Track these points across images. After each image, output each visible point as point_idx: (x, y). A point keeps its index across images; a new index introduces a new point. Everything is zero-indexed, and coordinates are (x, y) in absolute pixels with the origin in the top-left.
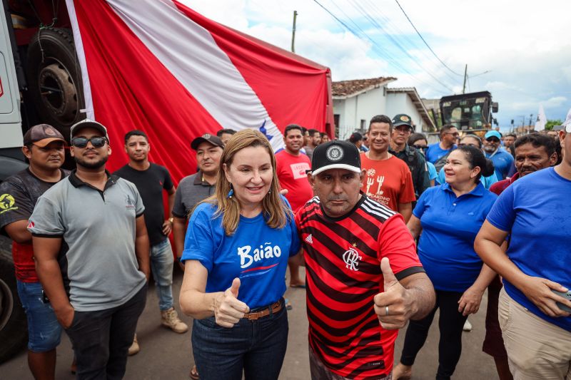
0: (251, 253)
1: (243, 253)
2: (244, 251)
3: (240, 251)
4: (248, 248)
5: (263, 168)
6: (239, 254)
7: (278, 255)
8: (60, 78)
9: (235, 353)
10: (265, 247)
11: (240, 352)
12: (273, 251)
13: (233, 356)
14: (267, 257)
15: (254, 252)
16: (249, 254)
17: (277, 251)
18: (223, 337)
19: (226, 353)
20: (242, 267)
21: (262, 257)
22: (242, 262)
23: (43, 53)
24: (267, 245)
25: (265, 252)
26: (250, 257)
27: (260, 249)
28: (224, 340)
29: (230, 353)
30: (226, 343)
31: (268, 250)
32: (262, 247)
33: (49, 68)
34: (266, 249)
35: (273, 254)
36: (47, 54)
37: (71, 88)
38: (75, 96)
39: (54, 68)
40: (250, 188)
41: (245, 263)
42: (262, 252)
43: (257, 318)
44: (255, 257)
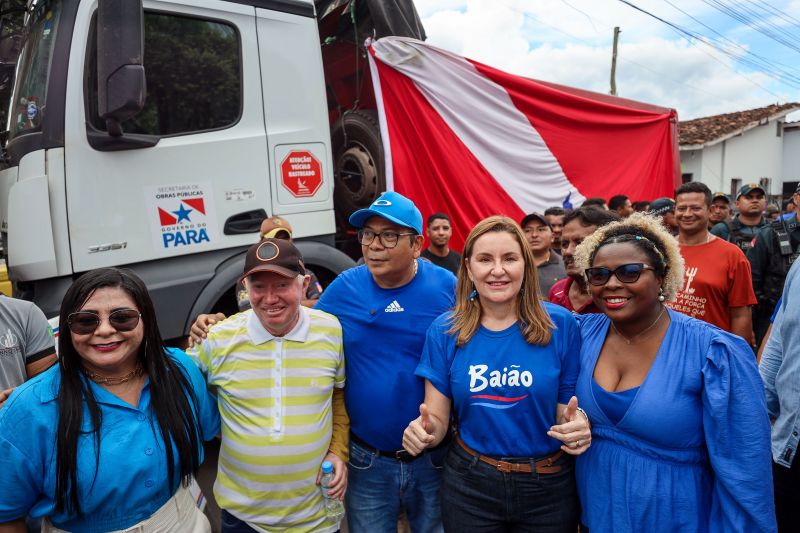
0: (487, 375)
1: (476, 373)
2: (478, 370)
3: (472, 369)
4: (484, 368)
5: (508, 258)
6: (469, 374)
7: (528, 384)
8: (361, 162)
9: (485, 515)
10: (510, 370)
12: (521, 378)
13: (485, 519)
14: (511, 384)
15: (492, 374)
16: (483, 375)
17: (526, 378)
18: (468, 485)
19: (472, 511)
20: (472, 390)
21: (504, 383)
22: (472, 384)
23: (346, 136)
24: (513, 368)
25: (508, 377)
26: (484, 379)
27: (502, 373)
28: (468, 490)
31: (513, 375)
32: (505, 369)
33: (351, 151)
34: (510, 374)
36: (349, 137)
37: (371, 171)
38: (374, 179)
39: (355, 151)
40: (490, 283)
41: (476, 386)
42: (505, 376)
43: (508, 471)
44: (492, 380)
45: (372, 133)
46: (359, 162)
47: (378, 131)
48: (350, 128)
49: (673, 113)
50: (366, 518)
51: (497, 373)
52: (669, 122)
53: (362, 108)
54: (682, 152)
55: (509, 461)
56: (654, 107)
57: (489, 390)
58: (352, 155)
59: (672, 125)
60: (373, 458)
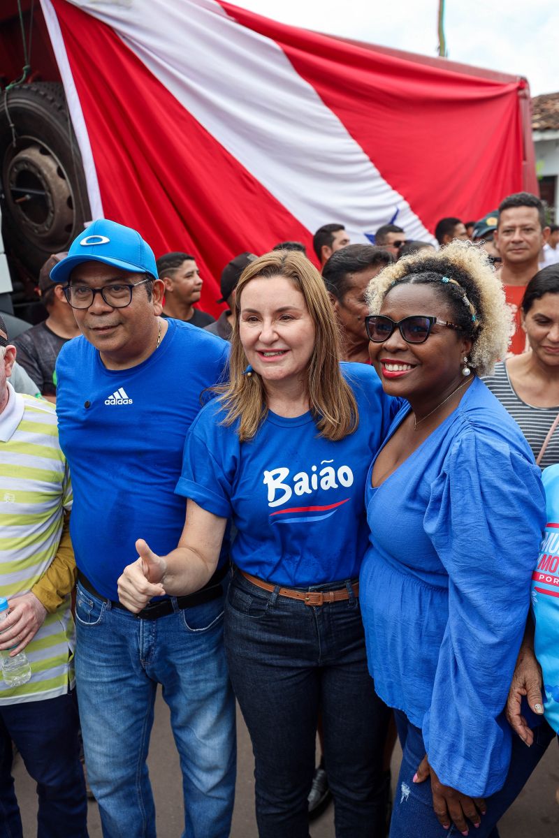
0: (290, 481)
1: (273, 480)
2: (275, 477)
3: (268, 475)
4: (284, 472)
5: (283, 315)
6: (265, 482)
7: (348, 483)
8: (45, 172)
9: (291, 663)
10: (320, 468)
11: (300, 663)
12: (339, 476)
13: (291, 669)
14: (325, 487)
15: (296, 479)
16: (283, 482)
17: (345, 476)
18: (265, 631)
19: (274, 662)
20: (270, 505)
21: (315, 487)
22: (271, 496)
23: (13, 130)
24: (326, 465)
25: (320, 478)
26: (286, 487)
27: (310, 474)
28: (266, 637)
29: (282, 662)
30: (270, 644)
31: (327, 474)
32: (314, 468)
33: (25, 155)
34: (322, 473)
35: (337, 481)
36: (20, 131)
37: (62, 187)
38: (69, 200)
39: (33, 154)
40: (262, 353)
41: (277, 498)
42: (314, 477)
43: (320, 604)
44: (297, 487)
45: (57, 123)
46: (40, 172)
47: (67, 119)
48: (17, 113)
49: (523, 84)
50: (97, 693)
51: (304, 475)
52: (518, 98)
53: (38, 79)
54: (542, 143)
55: (318, 590)
56: (496, 74)
57: (295, 501)
58: (27, 161)
59: (522, 102)
60: (103, 610)
